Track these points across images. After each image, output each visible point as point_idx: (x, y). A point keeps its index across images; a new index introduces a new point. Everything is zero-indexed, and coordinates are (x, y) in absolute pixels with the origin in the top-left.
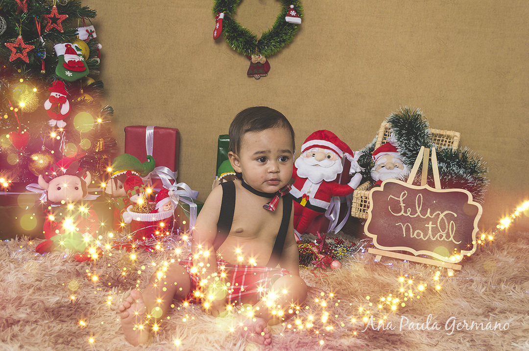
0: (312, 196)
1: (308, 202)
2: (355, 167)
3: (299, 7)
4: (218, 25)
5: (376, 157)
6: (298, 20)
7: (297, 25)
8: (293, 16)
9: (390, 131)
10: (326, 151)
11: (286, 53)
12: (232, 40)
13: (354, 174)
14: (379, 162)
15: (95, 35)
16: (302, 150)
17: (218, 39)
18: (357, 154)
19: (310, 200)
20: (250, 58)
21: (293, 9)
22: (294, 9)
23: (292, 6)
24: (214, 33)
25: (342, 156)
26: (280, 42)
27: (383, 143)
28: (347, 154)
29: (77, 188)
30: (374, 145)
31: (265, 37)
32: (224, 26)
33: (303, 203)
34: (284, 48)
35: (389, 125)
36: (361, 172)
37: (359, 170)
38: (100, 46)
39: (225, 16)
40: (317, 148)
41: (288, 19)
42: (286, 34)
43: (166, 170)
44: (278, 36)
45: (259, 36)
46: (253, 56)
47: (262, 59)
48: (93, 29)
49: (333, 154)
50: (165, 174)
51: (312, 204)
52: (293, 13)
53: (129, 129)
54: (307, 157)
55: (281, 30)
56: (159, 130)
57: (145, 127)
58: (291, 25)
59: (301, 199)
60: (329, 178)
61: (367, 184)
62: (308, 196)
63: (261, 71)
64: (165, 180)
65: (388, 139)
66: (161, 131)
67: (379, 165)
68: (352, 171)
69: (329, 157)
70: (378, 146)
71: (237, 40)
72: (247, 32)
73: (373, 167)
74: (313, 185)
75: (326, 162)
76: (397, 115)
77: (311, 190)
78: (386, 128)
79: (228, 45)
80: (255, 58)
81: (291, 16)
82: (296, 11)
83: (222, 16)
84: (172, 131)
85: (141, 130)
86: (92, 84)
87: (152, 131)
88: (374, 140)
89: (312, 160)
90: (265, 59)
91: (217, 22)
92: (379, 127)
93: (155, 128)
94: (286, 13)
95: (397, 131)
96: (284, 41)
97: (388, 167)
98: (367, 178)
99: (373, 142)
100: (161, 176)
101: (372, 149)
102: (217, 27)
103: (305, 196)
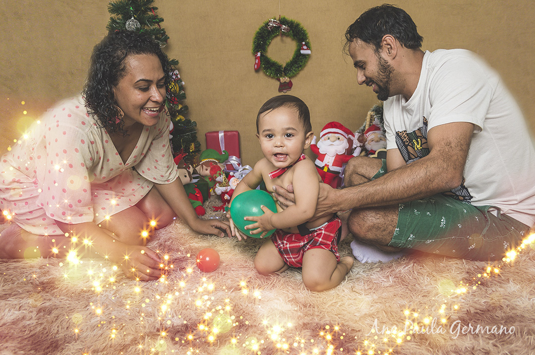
0: (330, 165)
1: (329, 169)
2: (356, 143)
3: (308, 43)
4: (257, 61)
5: (367, 135)
6: (308, 52)
7: (308, 55)
8: (305, 50)
9: (374, 117)
10: (336, 135)
11: (302, 74)
12: (267, 70)
13: (355, 148)
14: (369, 139)
15: (179, 76)
16: (321, 136)
17: (257, 71)
18: (357, 135)
19: (329, 167)
20: (279, 80)
21: (304, 45)
22: (306, 45)
23: (304, 43)
24: (255, 66)
25: (347, 137)
26: (298, 67)
27: (370, 125)
28: (350, 136)
29: (186, 176)
30: (365, 127)
31: (288, 65)
32: (261, 61)
33: (325, 170)
34: (300, 70)
35: (373, 113)
36: (360, 146)
37: (359, 145)
38: (183, 83)
39: (261, 55)
40: (331, 134)
41: (302, 52)
42: (301, 62)
43: (234, 158)
44: (296, 63)
45: (284, 65)
46: (281, 78)
47: (287, 79)
48: (178, 73)
49: (341, 137)
50: (234, 160)
51: (331, 169)
52: (305, 47)
53: (208, 134)
54: (325, 140)
55: (298, 59)
56: (227, 133)
57: (218, 132)
58: (305, 56)
59: (323, 167)
60: (340, 152)
61: (363, 153)
62: (328, 165)
63: (287, 87)
64: (234, 164)
65: (374, 123)
66: (229, 134)
67: (370, 140)
68: (354, 146)
69: (339, 139)
70: (367, 128)
71: (270, 69)
72: (276, 63)
73: (366, 141)
74: (331, 158)
75: (337, 142)
76: (378, 106)
77: (330, 161)
78: (371, 116)
79: (264, 73)
80: (282, 80)
81: (303, 49)
82: (307, 46)
83: (259, 54)
84: (235, 133)
85: (215, 134)
86: (181, 109)
87: (223, 134)
88: (364, 124)
89: (328, 142)
90: (289, 79)
91: (256, 59)
92: (366, 116)
93: (225, 132)
94: (300, 48)
95: (379, 117)
96: (301, 66)
97: (376, 140)
98: (363, 148)
99: (364, 125)
100: (232, 162)
101: (363, 130)
102: (257, 62)
103: (326, 165)
